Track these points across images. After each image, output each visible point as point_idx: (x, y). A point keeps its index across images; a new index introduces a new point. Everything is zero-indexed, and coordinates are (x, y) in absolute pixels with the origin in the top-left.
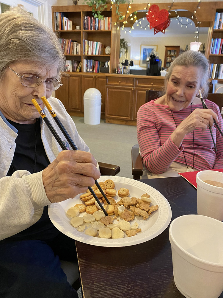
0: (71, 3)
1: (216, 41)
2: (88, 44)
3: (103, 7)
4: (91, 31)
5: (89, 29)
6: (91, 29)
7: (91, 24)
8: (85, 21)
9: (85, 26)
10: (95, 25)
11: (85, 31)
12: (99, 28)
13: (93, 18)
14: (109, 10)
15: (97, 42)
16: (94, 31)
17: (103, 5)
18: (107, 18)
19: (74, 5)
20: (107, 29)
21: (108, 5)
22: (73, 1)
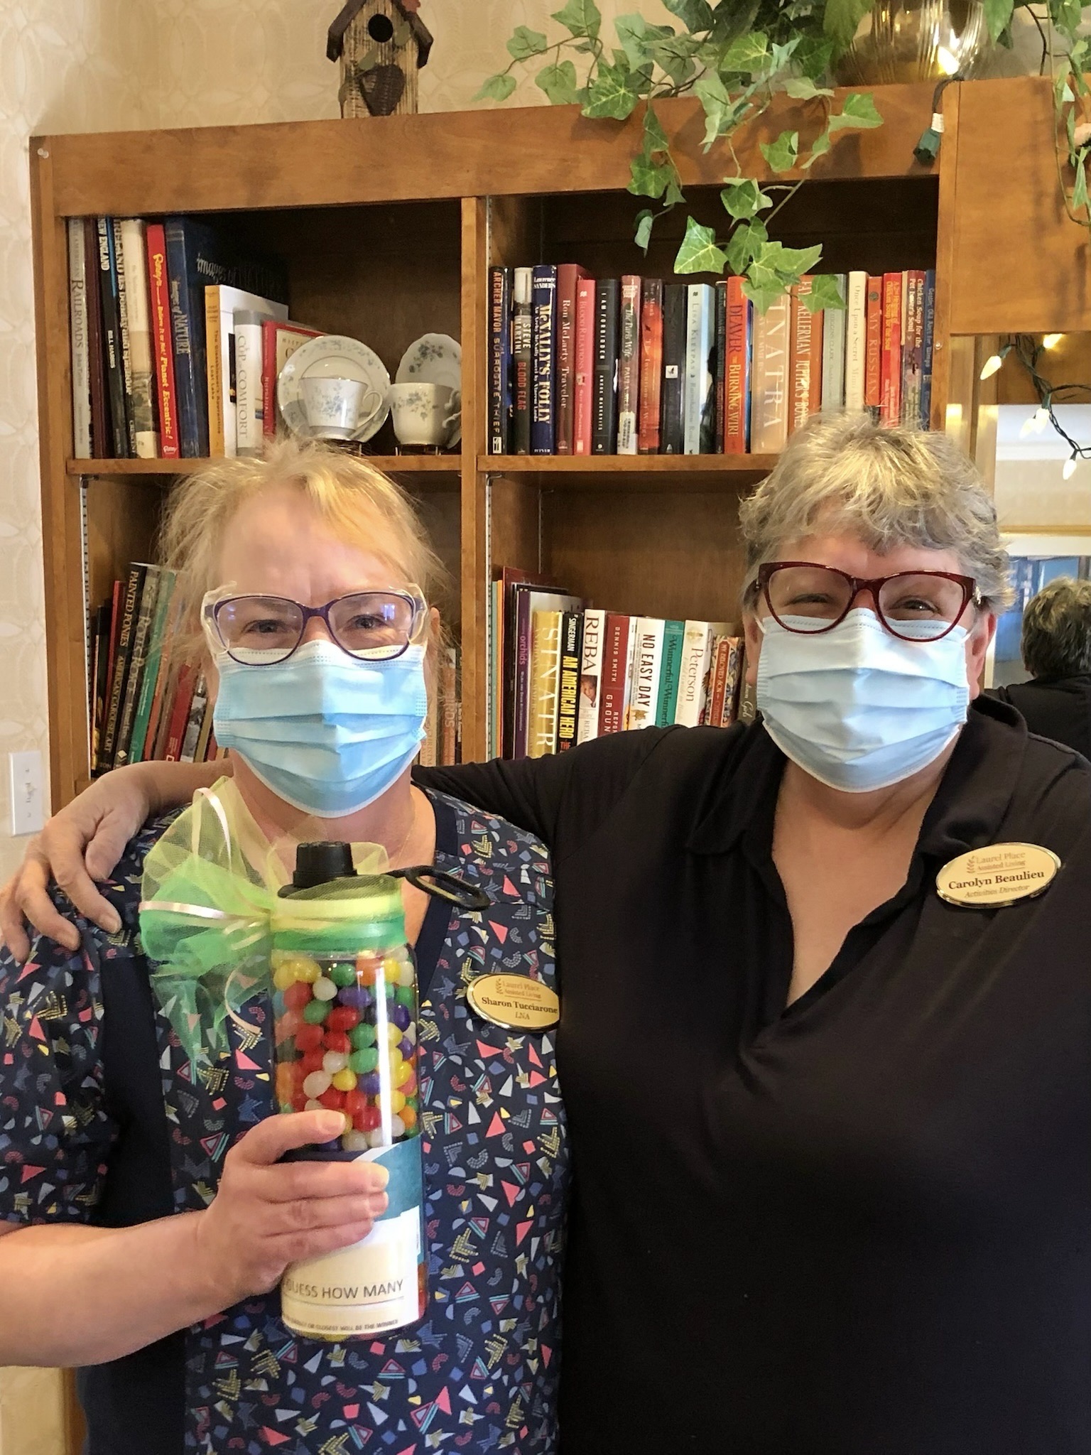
2: (574, 649)
3: (810, 117)
4: (602, 463)
5: (583, 445)
6: (606, 440)
7: (601, 371)
8: (523, 320)
9: (513, 393)
10: (669, 388)
11: (523, 462)
12: (734, 428)
13: (634, 290)
14: (897, 164)
16: (660, 463)
17: (805, 89)
18: (858, 279)
19: (364, 111)
21: (889, 92)
22: (335, 70)
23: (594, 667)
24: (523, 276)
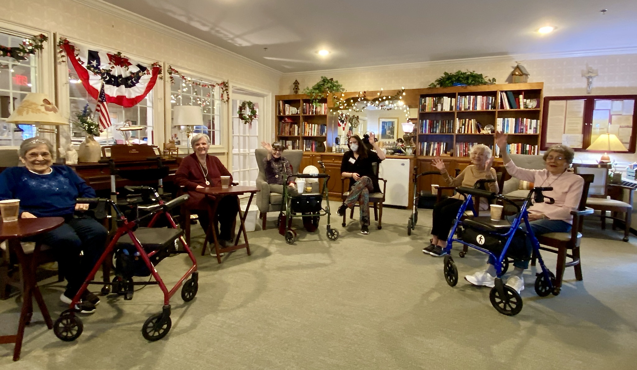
0: (293, 93)
1: (424, 122)
2: (308, 126)
3: (320, 96)
5: (308, 114)
6: (309, 113)
7: (309, 109)
8: (304, 106)
9: (304, 111)
10: (313, 110)
11: (304, 115)
12: (317, 113)
13: (311, 104)
14: (325, 98)
15: (315, 124)
16: (312, 115)
17: (320, 94)
18: (324, 104)
19: (295, 94)
20: (323, 114)
21: (325, 94)
22: (294, 91)
23: (310, 127)
24: (304, 104)
